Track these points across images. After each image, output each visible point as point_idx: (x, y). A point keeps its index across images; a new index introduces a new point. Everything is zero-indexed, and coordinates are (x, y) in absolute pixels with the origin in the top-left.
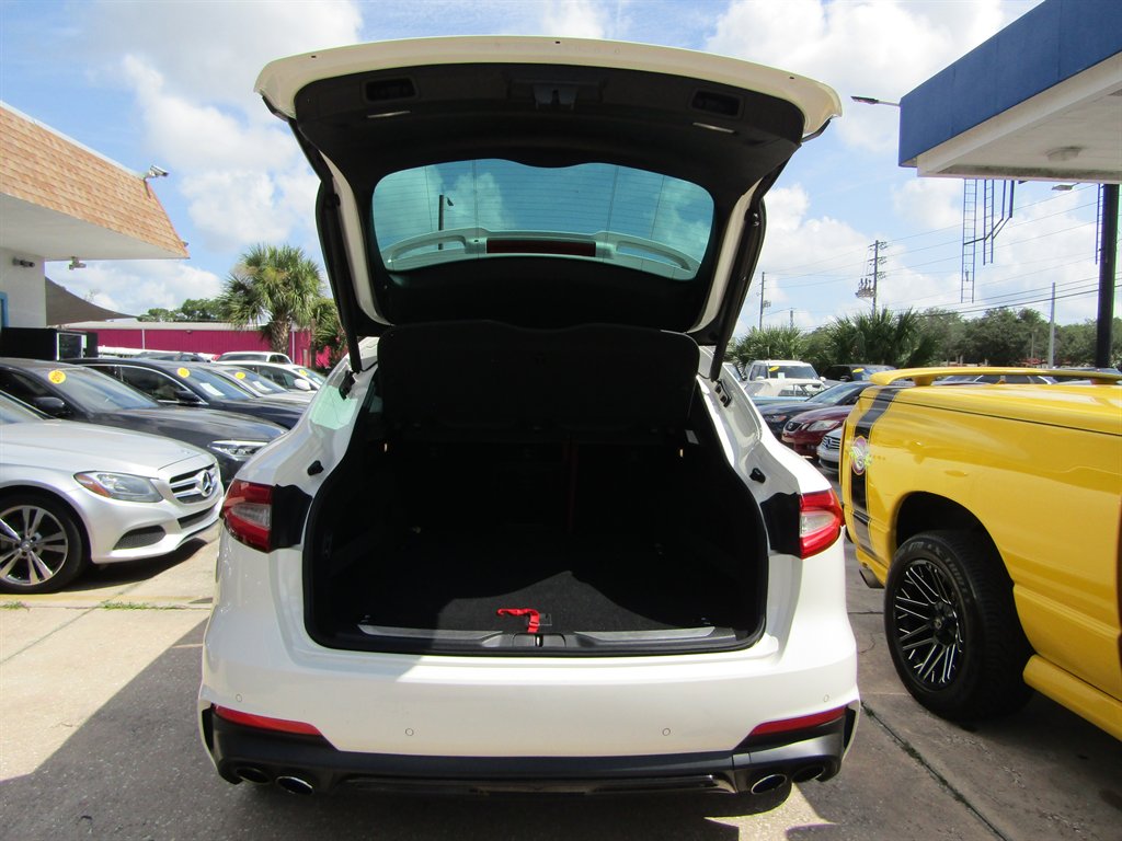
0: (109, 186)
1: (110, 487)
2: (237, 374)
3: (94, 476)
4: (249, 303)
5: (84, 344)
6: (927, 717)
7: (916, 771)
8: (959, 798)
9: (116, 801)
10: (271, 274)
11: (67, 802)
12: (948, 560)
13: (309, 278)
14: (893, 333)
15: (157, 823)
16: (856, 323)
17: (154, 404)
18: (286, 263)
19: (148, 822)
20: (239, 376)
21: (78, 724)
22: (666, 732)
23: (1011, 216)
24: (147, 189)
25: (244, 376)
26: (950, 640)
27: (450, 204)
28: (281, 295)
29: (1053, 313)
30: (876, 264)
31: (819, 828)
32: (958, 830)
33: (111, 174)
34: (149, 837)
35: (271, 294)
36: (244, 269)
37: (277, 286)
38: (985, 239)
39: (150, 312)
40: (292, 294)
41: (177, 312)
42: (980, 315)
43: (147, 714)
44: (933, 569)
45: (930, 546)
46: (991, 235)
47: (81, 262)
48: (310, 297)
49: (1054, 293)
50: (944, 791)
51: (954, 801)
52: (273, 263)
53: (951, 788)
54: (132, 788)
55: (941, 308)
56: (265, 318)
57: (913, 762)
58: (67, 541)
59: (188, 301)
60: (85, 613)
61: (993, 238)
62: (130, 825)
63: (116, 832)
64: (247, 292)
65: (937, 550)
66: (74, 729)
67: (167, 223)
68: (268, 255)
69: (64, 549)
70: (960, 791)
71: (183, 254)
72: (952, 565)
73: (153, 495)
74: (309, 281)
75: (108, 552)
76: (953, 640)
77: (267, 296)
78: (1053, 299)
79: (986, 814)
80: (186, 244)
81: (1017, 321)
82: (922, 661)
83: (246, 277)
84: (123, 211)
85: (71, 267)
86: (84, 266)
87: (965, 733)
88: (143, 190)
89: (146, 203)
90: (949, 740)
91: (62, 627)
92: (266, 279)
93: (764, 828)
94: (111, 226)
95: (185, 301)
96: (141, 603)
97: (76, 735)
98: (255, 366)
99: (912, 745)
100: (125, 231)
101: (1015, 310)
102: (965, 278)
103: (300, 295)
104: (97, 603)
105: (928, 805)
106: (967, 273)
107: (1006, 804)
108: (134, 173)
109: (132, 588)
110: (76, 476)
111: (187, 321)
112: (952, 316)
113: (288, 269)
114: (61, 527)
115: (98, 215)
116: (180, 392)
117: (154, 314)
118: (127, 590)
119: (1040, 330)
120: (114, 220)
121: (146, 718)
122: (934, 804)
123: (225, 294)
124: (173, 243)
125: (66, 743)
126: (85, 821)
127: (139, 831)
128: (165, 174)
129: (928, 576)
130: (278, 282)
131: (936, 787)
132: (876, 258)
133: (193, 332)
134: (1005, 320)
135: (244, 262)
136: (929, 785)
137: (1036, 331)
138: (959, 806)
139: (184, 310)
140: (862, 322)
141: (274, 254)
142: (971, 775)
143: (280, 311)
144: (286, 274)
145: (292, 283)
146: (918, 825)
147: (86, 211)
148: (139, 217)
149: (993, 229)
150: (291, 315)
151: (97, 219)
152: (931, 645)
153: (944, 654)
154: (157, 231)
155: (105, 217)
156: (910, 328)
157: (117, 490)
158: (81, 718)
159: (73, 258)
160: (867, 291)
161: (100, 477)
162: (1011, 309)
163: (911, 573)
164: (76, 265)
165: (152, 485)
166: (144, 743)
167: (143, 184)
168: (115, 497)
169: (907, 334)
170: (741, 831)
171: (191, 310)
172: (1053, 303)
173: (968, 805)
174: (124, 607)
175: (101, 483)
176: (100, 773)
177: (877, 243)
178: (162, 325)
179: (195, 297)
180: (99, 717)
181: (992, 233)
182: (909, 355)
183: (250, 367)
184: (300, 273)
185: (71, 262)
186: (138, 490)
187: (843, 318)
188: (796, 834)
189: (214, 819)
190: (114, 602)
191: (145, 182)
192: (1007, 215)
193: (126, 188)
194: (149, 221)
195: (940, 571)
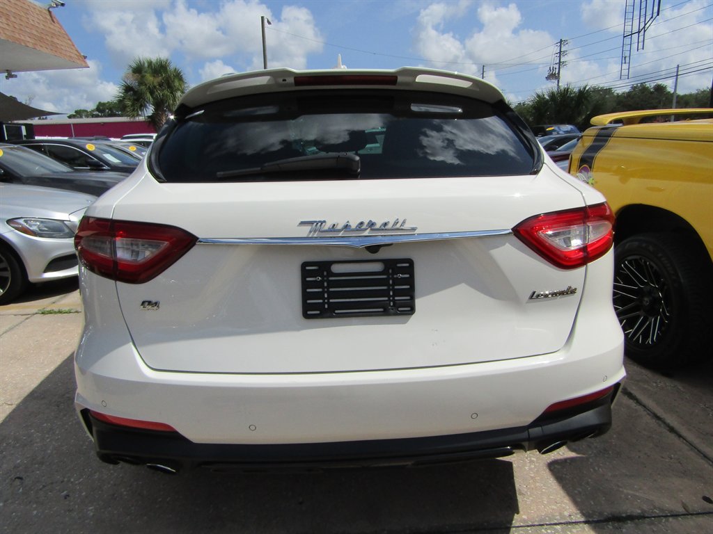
0: (23, 14)
1: (34, 228)
2: (130, 148)
3: (21, 221)
4: (137, 100)
5: (24, 133)
6: (635, 367)
7: (636, 410)
8: (672, 430)
9: (42, 463)
10: (149, 78)
11: (5, 466)
12: (660, 255)
13: (176, 81)
14: (573, 102)
15: (72, 480)
16: (549, 96)
17: (69, 170)
18: (160, 70)
19: (66, 479)
20: (132, 149)
21: (17, 403)
22: (474, 416)
23: (658, 15)
24: (51, 16)
25: (135, 149)
26: (656, 314)
27: (269, 23)
28: (159, 93)
29: (676, 86)
30: (560, 56)
31: (572, 459)
32: (676, 456)
33: (23, 5)
34: (65, 492)
35: (152, 93)
36: (131, 76)
37: (155, 87)
38: (639, 32)
39: (76, 112)
40: (166, 92)
41: (93, 111)
42: (627, 90)
43: (68, 393)
44: (645, 262)
45: (644, 245)
46: (642, 30)
47: (13, 73)
48: (179, 94)
49: (678, 71)
50: (660, 426)
51: (668, 433)
52: (150, 71)
53: (664, 423)
54: (54, 452)
55: (601, 86)
56: (150, 110)
57: (632, 403)
58: (9, 269)
59: (100, 103)
60: (27, 319)
61: (645, 31)
62: (52, 483)
63: (41, 489)
64: (135, 93)
65: (651, 248)
66: (14, 406)
67: (69, 41)
68: (146, 65)
69: (8, 274)
70: (672, 425)
71: (84, 64)
72: (663, 259)
73: (68, 233)
74: (177, 83)
75: (41, 275)
76: (658, 313)
77: (149, 95)
78: (677, 75)
79: (695, 442)
80: (85, 57)
81: (652, 93)
82: (632, 328)
83: (133, 82)
84: (35, 33)
85: (7, 78)
86: (16, 76)
87: (664, 379)
88: (49, 17)
89: (52, 27)
90: (655, 385)
91: (11, 329)
92: (146, 82)
93: (531, 462)
94: (28, 44)
95: (97, 103)
96: (67, 309)
97: (14, 411)
98: (143, 142)
99: (629, 390)
100: (38, 48)
101: (651, 85)
102: (623, 62)
103: (172, 93)
104: (35, 310)
105: (650, 437)
106: (625, 57)
107: (707, 434)
108: (41, 5)
109: (61, 298)
110: (9, 222)
111: (101, 116)
112: (609, 91)
113: (162, 75)
114: (3, 259)
115: (17, 36)
116: (90, 160)
117: (79, 113)
118: (58, 300)
119: (666, 98)
120: (29, 39)
121: (67, 395)
122: (654, 436)
123: (121, 94)
124: (76, 56)
125: (7, 417)
126: (18, 482)
127: (57, 488)
128: (63, 5)
129: (639, 267)
130: (156, 84)
131: (653, 423)
132: (560, 51)
133: (105, 124)
134: (643, 93)
135: (130, 71)
136: (648, 419)
137: (664, 99)
138: (672, 436)
139: (98, 109)
140: (552, 96)
141: (150, 63)
142: (677, 412)
143: (159, 105)
144: (160, 78)
145: (165, 85)
146: (646, 454)
147: (8, 33)
148: (48, 38)
149: (645, 24)
150: (167, 107)
151: (18, 39)
152: (638, 317)
153: (650, 323)
154: (62, 47)
155: (23, 38)
156: (586, 99)
157: (41, 230)
158: (19, 398)
159: (7, 70)
160: (554, 76)
161: (26, 221)
162: (648, 85)
163: (625, 265)
164: (10, 76)
165: (65, 225)
166: (65, 415)
167: (48, 13)
168: (41, 236)
169: (583, 102)
170: (514, 465)
171: (102, 109)
172: (677, 80)
173: (680, 436)
174: (55, 313)
175: (27, 226)
176: (31, 441)
177: (561, 41)
178: (85, 120)
179: (105, 101)
180: (34, 396)
181: (644, 27)
182: (583, 117)
183: (140, 143)
184: (169, 77)
185: (6, 74)
186: (56, 229)
187: (540, 94)
188: (556, 466)
189: (116, 474)
190: (48, 309)
191: (50, 12)
192: (655, 14)
193: (36, 16)
194: (56, 41)
195: (652, 263)
